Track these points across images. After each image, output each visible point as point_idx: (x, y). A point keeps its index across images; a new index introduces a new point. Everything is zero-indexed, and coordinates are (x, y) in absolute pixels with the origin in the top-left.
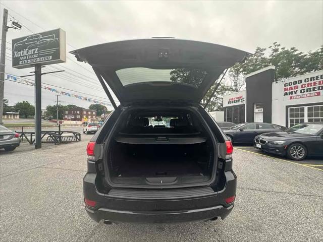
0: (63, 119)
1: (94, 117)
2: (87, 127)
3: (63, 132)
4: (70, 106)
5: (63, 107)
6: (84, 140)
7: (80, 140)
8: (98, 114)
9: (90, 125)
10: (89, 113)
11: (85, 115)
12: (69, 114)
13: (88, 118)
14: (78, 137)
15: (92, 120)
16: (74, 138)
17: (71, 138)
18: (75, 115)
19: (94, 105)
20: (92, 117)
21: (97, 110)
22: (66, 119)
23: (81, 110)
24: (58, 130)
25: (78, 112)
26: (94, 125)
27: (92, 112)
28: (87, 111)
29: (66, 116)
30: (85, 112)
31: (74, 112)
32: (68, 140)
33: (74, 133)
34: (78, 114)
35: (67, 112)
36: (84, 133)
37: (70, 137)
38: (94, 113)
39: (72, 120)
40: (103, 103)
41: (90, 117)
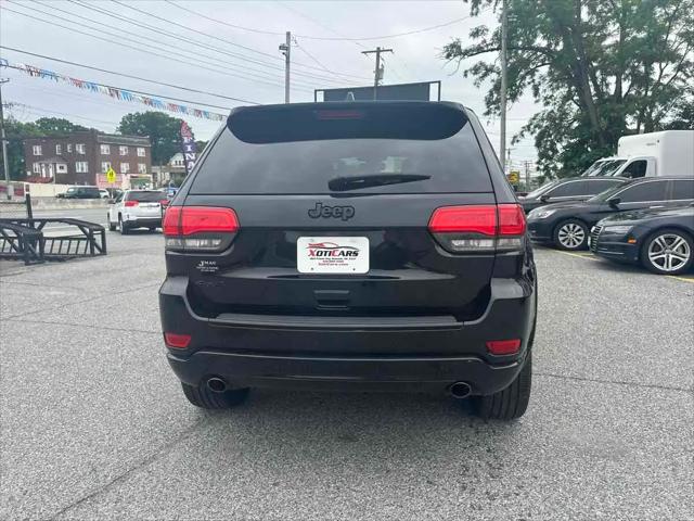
0: (24, 178)
1: (142, 167)
2: (121, 207)
3: (43, 222)
4: (45, 123)
5: (20, 126)
6: (118, 253)
7: (103, 251)
8: (159, 157)
9: (133, 200)
10: (123, 150)
11: (105, 158)
12: (48, 155)
13: (118, 171)
14: (98, 239)
15: (134, 181)
16: (83, 244)
17: (74, 243)
18: (71, 160)
19: (139, 117)
20: (134, 169)
21: (153, 139)
22: (36, 179)
23: (91, 137)
24: (24, 216)
25: (80, 150)
26: (148, 198)
27: (133, 148)
28: (113, 142)
29: (36, 166)
30: (105, 149)
31: (64, 149)
32: (64, 251)
33: (81, 225)
34: (81, 158)
35: (37, 150)
36: (113, 228)
37: (70, 238)
38: (141, 152)
39: (61, 180)
40: (173, 107)
41: (125, 167)
